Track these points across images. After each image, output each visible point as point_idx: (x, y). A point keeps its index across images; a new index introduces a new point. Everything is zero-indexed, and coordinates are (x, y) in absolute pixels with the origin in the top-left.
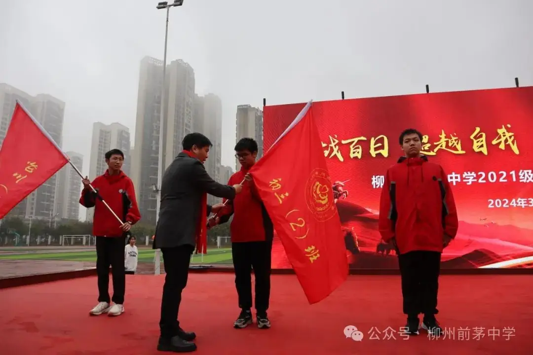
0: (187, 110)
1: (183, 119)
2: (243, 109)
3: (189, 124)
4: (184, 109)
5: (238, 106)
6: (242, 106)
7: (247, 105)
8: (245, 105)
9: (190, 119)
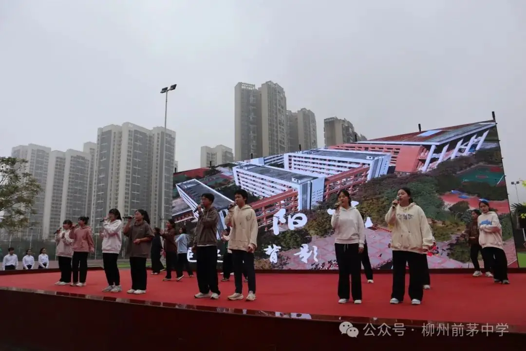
0: (280, 128)
1: (277, 136)
2: (329, 122)
3: (283, 141)
4: (277, 127)
5: (325, 120)
6: (329, 119)
7: (333, 118)
8: (331, 118)
9: (284, 136)
